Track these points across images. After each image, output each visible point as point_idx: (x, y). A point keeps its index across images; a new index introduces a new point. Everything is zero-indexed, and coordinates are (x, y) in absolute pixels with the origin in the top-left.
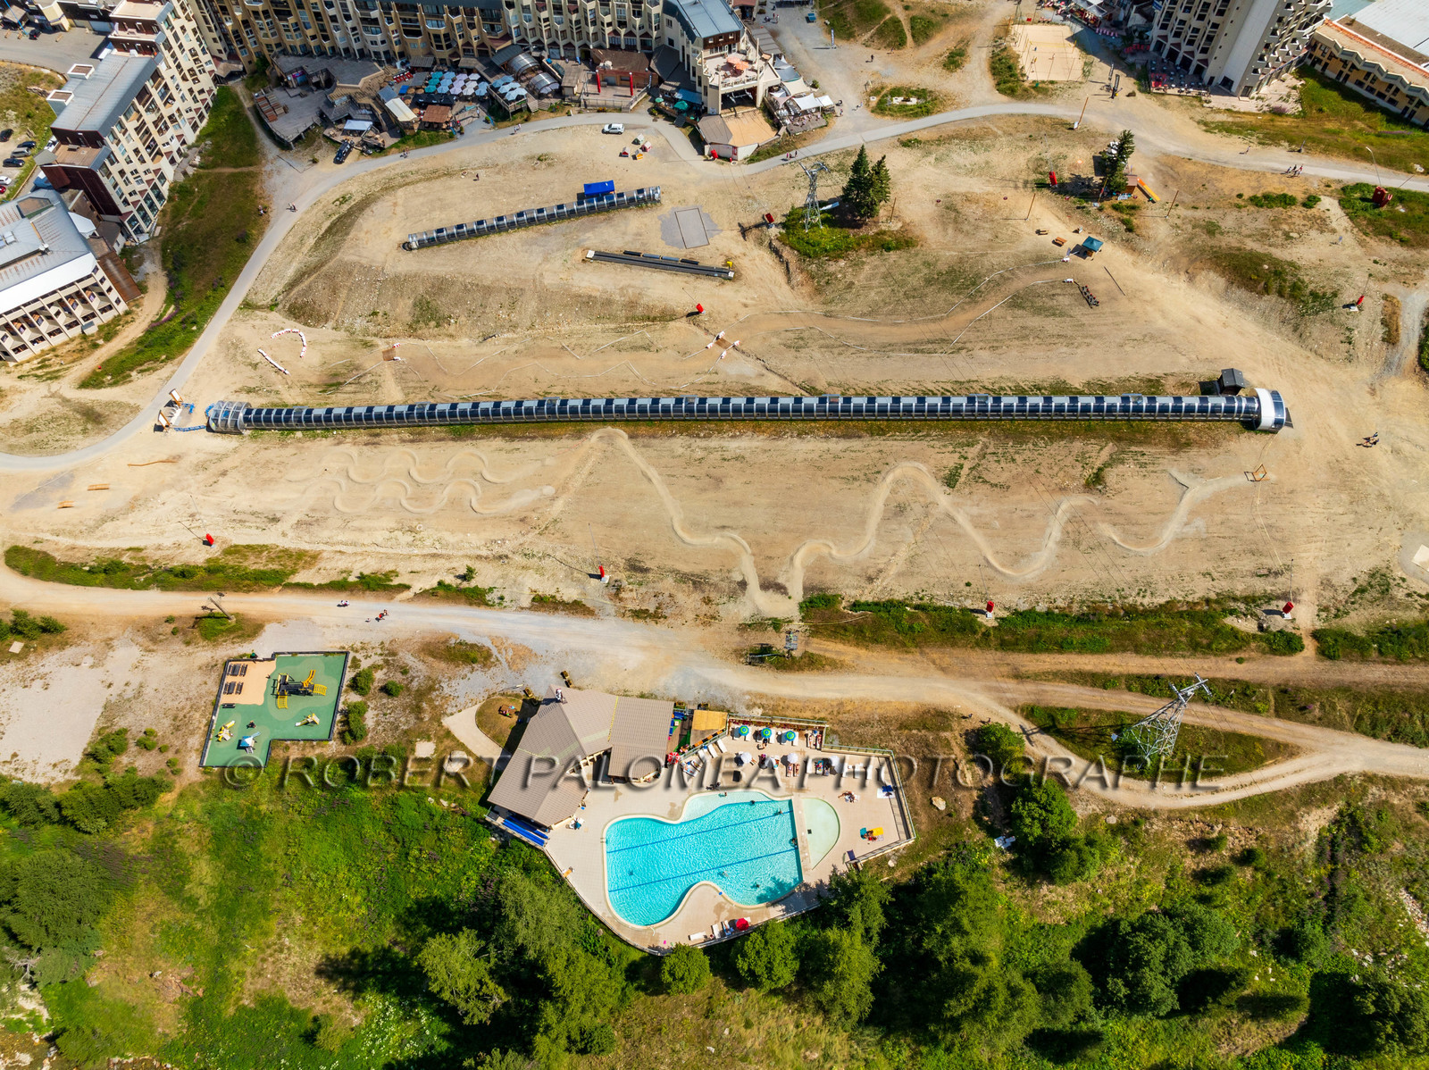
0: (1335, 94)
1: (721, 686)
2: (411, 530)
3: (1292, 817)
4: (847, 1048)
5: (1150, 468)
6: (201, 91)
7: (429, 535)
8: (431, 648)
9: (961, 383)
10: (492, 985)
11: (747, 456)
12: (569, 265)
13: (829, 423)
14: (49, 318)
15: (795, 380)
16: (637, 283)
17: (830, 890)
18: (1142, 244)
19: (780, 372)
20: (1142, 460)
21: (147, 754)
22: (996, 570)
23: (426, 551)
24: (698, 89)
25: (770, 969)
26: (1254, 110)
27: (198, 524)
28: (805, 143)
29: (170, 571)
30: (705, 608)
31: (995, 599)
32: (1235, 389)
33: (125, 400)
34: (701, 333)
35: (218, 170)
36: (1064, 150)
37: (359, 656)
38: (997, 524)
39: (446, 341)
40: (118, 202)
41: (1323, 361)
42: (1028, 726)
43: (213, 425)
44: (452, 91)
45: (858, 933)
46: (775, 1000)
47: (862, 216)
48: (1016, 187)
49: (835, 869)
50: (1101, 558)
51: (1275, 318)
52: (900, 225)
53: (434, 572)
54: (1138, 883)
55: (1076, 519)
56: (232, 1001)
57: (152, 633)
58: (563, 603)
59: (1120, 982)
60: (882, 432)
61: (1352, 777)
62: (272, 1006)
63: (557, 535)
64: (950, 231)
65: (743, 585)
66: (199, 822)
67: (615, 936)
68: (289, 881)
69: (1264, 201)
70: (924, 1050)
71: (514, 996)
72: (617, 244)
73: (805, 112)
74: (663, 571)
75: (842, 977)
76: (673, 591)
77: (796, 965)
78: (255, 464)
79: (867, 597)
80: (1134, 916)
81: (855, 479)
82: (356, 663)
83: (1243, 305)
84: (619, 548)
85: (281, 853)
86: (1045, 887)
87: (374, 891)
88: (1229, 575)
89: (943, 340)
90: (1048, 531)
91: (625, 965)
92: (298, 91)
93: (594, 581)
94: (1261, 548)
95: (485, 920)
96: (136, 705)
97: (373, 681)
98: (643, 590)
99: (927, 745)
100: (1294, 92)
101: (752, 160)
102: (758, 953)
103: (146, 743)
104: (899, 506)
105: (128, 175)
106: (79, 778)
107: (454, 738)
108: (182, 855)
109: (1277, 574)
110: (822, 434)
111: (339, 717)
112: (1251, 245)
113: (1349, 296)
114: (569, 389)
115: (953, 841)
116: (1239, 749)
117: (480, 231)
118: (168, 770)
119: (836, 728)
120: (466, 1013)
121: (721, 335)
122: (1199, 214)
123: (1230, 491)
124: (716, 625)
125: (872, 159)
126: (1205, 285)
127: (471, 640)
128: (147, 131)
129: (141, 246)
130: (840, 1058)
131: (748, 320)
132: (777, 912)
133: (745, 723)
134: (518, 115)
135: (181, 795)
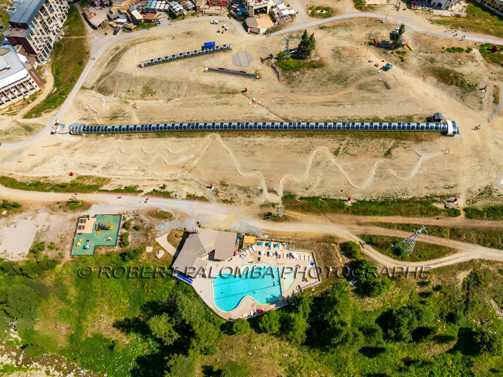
0: (479, 9)
1: (254, 227)
2: (143, 170)
3: (454, 274)
4: (297, 353)
5: (408, 149)
6: (64, 8)
7: (150, 173)
8: (151, 213)
9: (341, 117)
10: (174, 332)
11: (263, 144)
12: (199, 73)
13: (293, 132)
14: (11, 93)
15: (280, 116)
16: (223, 80)
17: (292, 299)
18: (407, 66)
19: (275, 113)
20: (405, 146)
21: (52, 251)
22: (352, 186)
23: (148, 178)
24: (246, 7)
25: (270, 327)
26: (449, 15)
27: (67, 168)
28: (284, 28)
29: (58, 185)
30: (248, 199)
31: (351, 196)
32: (439, 120)
33: (40, 123)
34: (247, 98)
35: (71, 37)
36: (379, 31)
37: (125, 216)
38: (352, 169)
39: (155, 101)
40: (35, 50)
41: (471, 110)
42: (362, 242)
43: (72, 132)
44: (156, 8)
45: (301, 315)
46: (272, 337)
47: (305, 55)
48: (361, 45)
49: (294, 292)
50: (389, 182)
51: (454, 94)
52: (319, 58)
53: (152, 186)
54: (399, 297)
55: (380, 167)
56: (84, 335)
57: (53, 207)
58: (198, 197)
59: (392, 331)
60: (312, 135)
61: (476, 260)
62: (98, 337)
63: (195, 172)
64: (337, 61)
65: (262, 191)
66: (70, 275)
67: (216, 315)
68: (103, 295)
69: (452, 50)
70: (324, 353)
71: (181, 335)
72: (216, 65)
73: (285, 16)
74: (234, 186)
75: (296, 330)
76: (237, 193)
77: (280, 326)
78: (87, 146)
79: (306, 195)
80: (398, 308)
81: (302, 152)
82: (124, 218)
83: (443, 89)
84: (217, 177)
85: (100, 285)
86: (367, 298)
87: (132, 298)
88: (435, 188)
89: (334, 101)
90: (370, 172)
91: (220, 325)
92: (99, 7)
93: (209, 189)
94: (446, 178)
95: (171, 309)
96: (47, 233)
97: (131, 225)
98: (226, 192)
99: (326, 248)
100: (464, 8)
101: (265, 34)
102: (266, 321)
103: (51, 247)
104: (317, 162)
105: (38, 39)
106: (28, 259)
107: (159, 245)
108: (65, 286)
109: (452, 187)
110: (290, 136)
111: (119, 238)
112: (447, 67)
113: (481, 86)
114: (199, 119)
115: (335, 282)
116: (437, 250)
117: (166, 60)
118: (59, 257)
119: (294, 242)
120: (165, 341)
121: (254, 99)
122: (428, 55)
123: (436, 157)
124: (252, 205)
125: (309, 34)
126: (429, 81)
127: (165, 210)
128: (44, 23)
129: (44, 66)
130: (295, 356)
131: (264, 94)
132: (273, 307)
133: (262, 240)
134: (180, 17)
135: (64, 265)
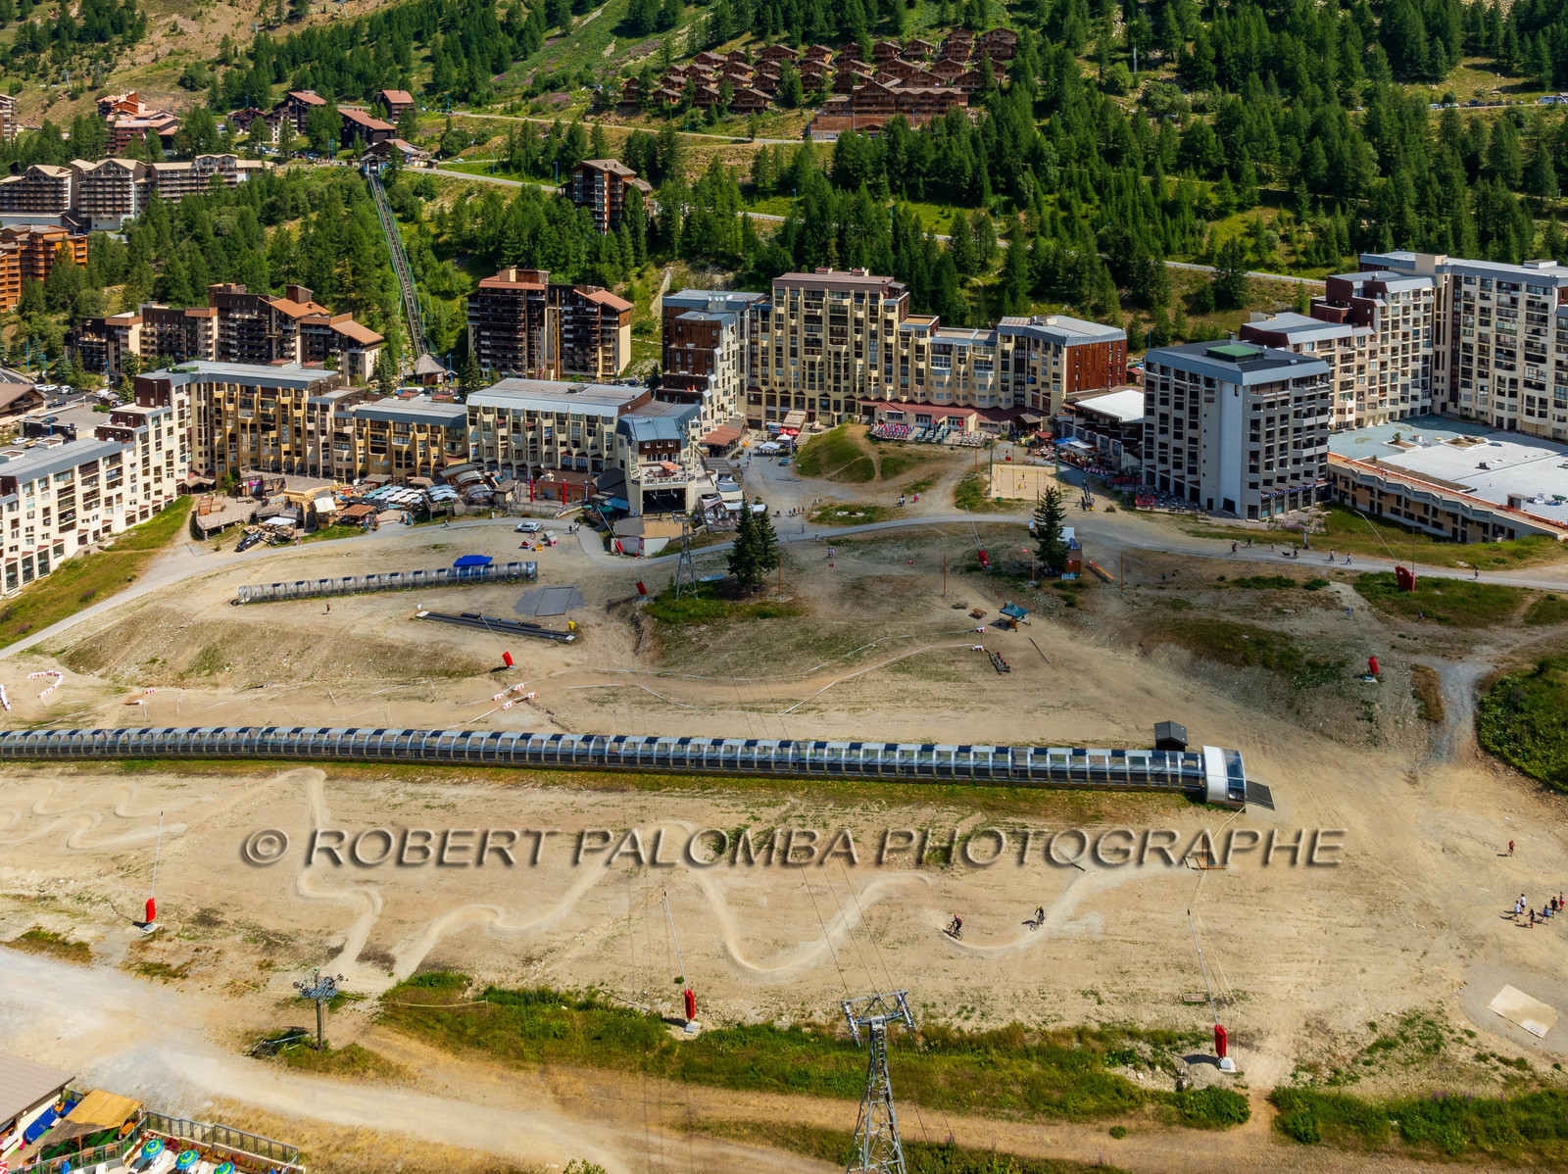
6: (158, 492)
11: (460, 803)
12: (391, 621)
13: (588, 773)
16: (454, 640)
18: (1084, 618)
26: (1264, 528)
28: (722, 541)
30: (254, 974)
34: (497, 687)
35: (120, 552)
36: (1010, 542)
38: (764, 901)
39: (207, 690)
41: (1332, 743)
47: (748, 591)
48: (942, 571)
51: (1260, 694)
52: (790, 599)
55: (889, 901)
58: (62, 944)
60: (656, 787)
64: (847, 605)
65: (336, 951)
69: (1253, 583)
73: (732, 515)
74: (239, 927)
76: (228, 949)
79: (511, 984)
83: (1216, 681)
89: (792, 701)
93: (132, 930)
94: (1196, 963)
100: (1317, 519)
101: (657, 555)
109: (1220, 1003)
110: (576, 786)
112: (1226, 617)
121: (518, 687)
122: (1164, 593)
124: (250, 996)
126: (1164, 659)
131: (561, 677)
